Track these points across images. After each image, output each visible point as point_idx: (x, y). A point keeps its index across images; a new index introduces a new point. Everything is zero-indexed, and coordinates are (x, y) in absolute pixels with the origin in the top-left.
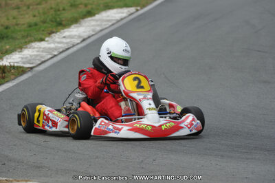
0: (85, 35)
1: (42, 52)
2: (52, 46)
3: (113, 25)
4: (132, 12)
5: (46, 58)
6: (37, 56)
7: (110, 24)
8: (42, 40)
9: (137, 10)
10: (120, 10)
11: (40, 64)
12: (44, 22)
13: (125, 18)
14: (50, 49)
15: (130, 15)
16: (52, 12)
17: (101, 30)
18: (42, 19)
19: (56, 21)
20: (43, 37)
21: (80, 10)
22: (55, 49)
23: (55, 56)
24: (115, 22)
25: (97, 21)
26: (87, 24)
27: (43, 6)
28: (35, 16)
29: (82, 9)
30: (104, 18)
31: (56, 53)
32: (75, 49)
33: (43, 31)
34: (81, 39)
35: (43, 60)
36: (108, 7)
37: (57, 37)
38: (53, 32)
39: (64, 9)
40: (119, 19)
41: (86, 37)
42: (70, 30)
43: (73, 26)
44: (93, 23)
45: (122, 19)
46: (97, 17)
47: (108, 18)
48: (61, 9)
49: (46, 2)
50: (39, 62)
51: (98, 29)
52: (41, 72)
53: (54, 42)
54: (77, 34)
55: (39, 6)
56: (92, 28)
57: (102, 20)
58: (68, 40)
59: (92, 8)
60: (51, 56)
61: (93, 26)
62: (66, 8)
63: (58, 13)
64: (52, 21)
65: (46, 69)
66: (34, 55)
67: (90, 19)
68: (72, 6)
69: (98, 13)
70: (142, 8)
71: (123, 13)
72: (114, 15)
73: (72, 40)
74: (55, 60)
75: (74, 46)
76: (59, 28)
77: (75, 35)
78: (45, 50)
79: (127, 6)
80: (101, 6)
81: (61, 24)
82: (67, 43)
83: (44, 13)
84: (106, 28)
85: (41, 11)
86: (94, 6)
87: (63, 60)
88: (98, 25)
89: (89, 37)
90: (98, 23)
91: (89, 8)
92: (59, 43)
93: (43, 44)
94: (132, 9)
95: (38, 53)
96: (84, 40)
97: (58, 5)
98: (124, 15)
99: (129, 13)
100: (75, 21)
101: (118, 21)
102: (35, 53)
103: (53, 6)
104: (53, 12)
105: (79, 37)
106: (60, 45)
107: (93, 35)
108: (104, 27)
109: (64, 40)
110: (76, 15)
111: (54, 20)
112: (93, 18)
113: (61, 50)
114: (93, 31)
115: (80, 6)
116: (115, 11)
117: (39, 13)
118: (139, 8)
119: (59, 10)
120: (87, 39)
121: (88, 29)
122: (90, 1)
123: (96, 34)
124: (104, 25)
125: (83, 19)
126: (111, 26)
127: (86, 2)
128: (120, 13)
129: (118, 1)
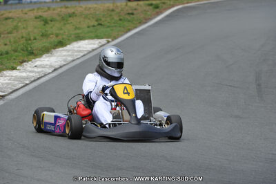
0: (57, 65)
1: (14, 80)
2: (24, 74)
3: (84, 55)
4: (103, 43)
5: (18, 87)
6: (8, 84)
7: (82, 54)
8: (14, 69)
9: (108, 42)
10: (91, 41)
11: (12, 93)
12: (15, 51)
13: (96, 49)
14: (21, 77)
16: (23, 41)
17: (73, 61)
18: (13, 48)
19: (27, 50)
20: (15, 65)
21: (52, 40)
22: (27, 78)
23: (27, 84)
24: (86, 52)
25: (68, 51)
26: (59, 54)
27: (14, 35)
28: (6, 45)
29: (54, 39)
30: (76, 49)
31: (28, 82)
32: (46, 78)
33: (14, 59)
34: (53, 69)
35: (15, 88)
36: (79, 38)
37: (28, 66)
38: (25, 62)
39: (35, 39)
40: (90, 49)
41: (57, 67)
42: (42, 59)
43: (44, 56)
44: (65, 53)
45: (93, 50)
46: (69, 47)
47: (79, 49)
48: (32, 38)
49: (17, 31)
50: (11, 91)
51: (70, 59)
52: (13, 100)
53: (26, 71)
54: (48, 63)
55: (9, 35)
56: (64, 58)
57: (74, 51)
58: (39, 70)
59: (63, 39)
60: (23, 85)
61: (64, 56)
62: (37, 37)
63: (30, 42)
64: (23, 50)
65: (17, 98)
66: (6, 83)
67: (61, 49)
68: (42, 35)
69: (69, 44)
70: (113, 40)
71: (94, 44)
72: (85, 46)
73: (44, 69)
74: (27, 88)
75: (45, 75)
76: (31, 57)
77: (47, 65)
78: (16, 78)
79: (98, 37)
80: (73, 37)
81: (33, 54)
82: (38, 72)
83: (15, 42)
85: (12, 40)
86: (65, 37)
87: (35, 88)
88: (69, 55)
89: (61, 67)
90: (70, 53)
91: (60, 38)
92: (30, 72)
93: (15, 73)
94: (104, 41)
95: (9, 82)
96: (55, 70)
97: (29, 34)
98: (95, 46)
99: (100, 45)
100: (47, 50)
101: (90, 52)
102: (7, 81)
103: (24, 35)
104: (25, 42)
105: (51, 66)
106: (31, 74)
107: (64, 65)
108: (76, 58)
109: (36, 69)
110: (47, 45)
111: (25, 49)
112: (65, 48)
113: (33, 79)
114: (65, 61)
115: (51, 36)
116: (86, 41)
117: (10, 42)
118: (110, 40)
119: (30, 40)
120: (59, 68)
121: (60, 59)
122: (61, 32)
123: (67, 64)
124: (76, 56)
125: (54, 49)
126: (82, 56)
127: (58, 32)
128: (91, 44)
129: (89, 32)
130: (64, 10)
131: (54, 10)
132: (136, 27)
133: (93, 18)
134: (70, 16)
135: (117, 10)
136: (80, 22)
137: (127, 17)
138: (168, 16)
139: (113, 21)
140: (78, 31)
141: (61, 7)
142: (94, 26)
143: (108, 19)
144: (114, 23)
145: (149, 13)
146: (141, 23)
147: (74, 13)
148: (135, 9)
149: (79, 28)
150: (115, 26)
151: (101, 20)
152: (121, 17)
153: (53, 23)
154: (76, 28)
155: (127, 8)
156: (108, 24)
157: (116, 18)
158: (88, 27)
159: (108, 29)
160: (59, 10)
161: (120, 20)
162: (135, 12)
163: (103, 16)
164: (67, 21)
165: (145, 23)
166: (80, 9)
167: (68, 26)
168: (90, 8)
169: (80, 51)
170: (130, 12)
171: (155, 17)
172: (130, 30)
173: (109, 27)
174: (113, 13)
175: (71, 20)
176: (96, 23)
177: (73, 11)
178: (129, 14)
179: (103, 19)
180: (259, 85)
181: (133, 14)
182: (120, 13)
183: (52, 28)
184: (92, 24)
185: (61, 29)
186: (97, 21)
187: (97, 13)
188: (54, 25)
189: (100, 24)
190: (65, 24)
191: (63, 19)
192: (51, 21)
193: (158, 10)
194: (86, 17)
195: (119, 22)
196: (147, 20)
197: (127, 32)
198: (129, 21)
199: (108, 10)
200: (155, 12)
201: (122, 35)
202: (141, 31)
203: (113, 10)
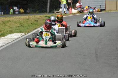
3: (14, 40)
7: (13, 40)
9: (25, 34)
13: (19, 38)
15: (22, 36)
17: (8, 43)
24: (14, 39)
25: (6, 38)
26: (1, 40)
30: (9, 37)
36: (11, 32)
40: (17, 38)
47: (11, 38)
51: (7, 42)
59: (4, 33)
61: (4, 41)
70: (28, 33)
72: (14, 36)
79: (20, 32)
80: (8, 32)
84: (10, 42)
86: (5, 32)
88: (7, 41)
89: (2, 46)
90: (7, 39)
94: (23, 34)
98: (19, 36)
99: (21, 35)
101: (16, 39)
107: (4, 45)
108: (9, 42)
112: (4, 37)
114: (4, 43)
116: (15, 34)
121: (2, 42)
122: (3, 29)
123: (5, 45)
127: (1, 29)
128: (17, 35)
129: (16, 30)
130: (4, 19)
133: (18, 23)
134: (7, 22)
135: (30, 19)
136: (12, 25)
137: (35, 22)
140: (11, 29)
143: (26, 24)
144: (29, 25)
147: (9, 20)
149: (11, 28)
151: (22, 24)
155: (35, 18)
156: (26, 26)
158: (16, 27)
159: (26, 28)
161: (31, 24)
162: (39, 20)
163: (23, 22)
164: (6, 24)
167: (6, 26)
169: (12, 39)
170: (37, 20)
172: (36, 29)
175: (8, 24)
180: (97, 55)
186: (20, 24)
187: (21, 20)
189: (21, 26)
194: (15, 22)
197: (34, 30)
198: (36, 24)
199: (26, 19)
201: (32, 31)
203: (28, 19)
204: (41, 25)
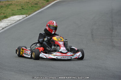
0: (4, 26)
3: (16, 22)
4: (24, 17)
7: (15, 22)
9: (27, 16)
13: (21, 19)
17: (11, 25)
21: (1, 16)
24: (17, 21)
25: (9, 20)
26: (5, 21)
29: (3, 15)
30: (12, 19)
36: (14, 15)
40: (18, 20)
44: (7, 21)
45: (20, 20)
46: (9, 19)
47: (14, 19)
51: (10, 24)
56: (7, 23)
57: (11, 20)
59: (7, 15)
61: (7, 22)
67: (6, 19)
69: (9, 17)
70: (28, 15)
71: (20, 17)
72: (16, 18)
79: (22, 14)
80: (11, 14)
86: (7, 14)
88: (9, 22)
89: (5, 27)
90: (9, 21)
91: (5, 15)
94: (24, 16)
96: (3, 29)
98: (21, 18)
99: (23, 17)
101: (18, 21)
105: (1, 27)
108: (12, 23)
112: (7, 19)
115: (1, 14)
116: (17, 16)
118: (27, 15)
120: (4, 28)
121: (5, 24)
122: (6, 12)
123: (8, 26)
124: (12, 22)
125: (3, 19)
126: (15, 23)
127: (4, 12)
128: (19, 17)
129: (18, 12)
130: (7, 2)
131: (3, 2)
132: (38, 10)
133: (20, 6)
134: (10, 5)
135: (30, 3)
136: (14, 8)
138: (53, 5)
139: (28, 7)
140: (13, 12)
141: (6, 1)
142: (20, 9)
143: (26, 6)
144: (29, 8)
145: (44, 4)
146: (41, 8)
147: (11, 4)
148: (38, 2)
150: (30, 9)
151: (23, 7)
152: (32, 6)
153: (2, 8)
154: (12, 10)
155: (35, 1)
156: (26, 9)
157: (30, 6)
158: (18, 10)
159: (27, 11)
160: (5, 2)
161: (32, 7)
162: (38, 3)
163: (24, 5)
164: (8, 7)
165: (43, 8)
166: (14, 2)
167: (9, 9)
168: (19, 1)
170: (36, 3)
171: (47, 5)
172: (36, 11)
173: (27, 10)
174: (29, 4)
175: (10, 7)
176: (21, 8)
177: (11, 3)
178: (35, 4)
179: (24, 6)
180: (92, 35)
181: (37, 4)
182: (31, 3)
183: (2, 10)
184: (19, 8)
185: (6, 11)
187: (22, 3)
188: (2, 9)
189: (23, 9)
190: (7, 9)
191: (7, 6)
192: (1, 7)
193: (48, 2)
194: (17, 5)
195: (31, 8)
196: (43, 7)
197: (34, 12)
198: (36, 7)
199: (27, 2)
200: (47, 3)
201: (32, 13)
202: (41, 11)
203: (28, 2)
204: (40, 8)
